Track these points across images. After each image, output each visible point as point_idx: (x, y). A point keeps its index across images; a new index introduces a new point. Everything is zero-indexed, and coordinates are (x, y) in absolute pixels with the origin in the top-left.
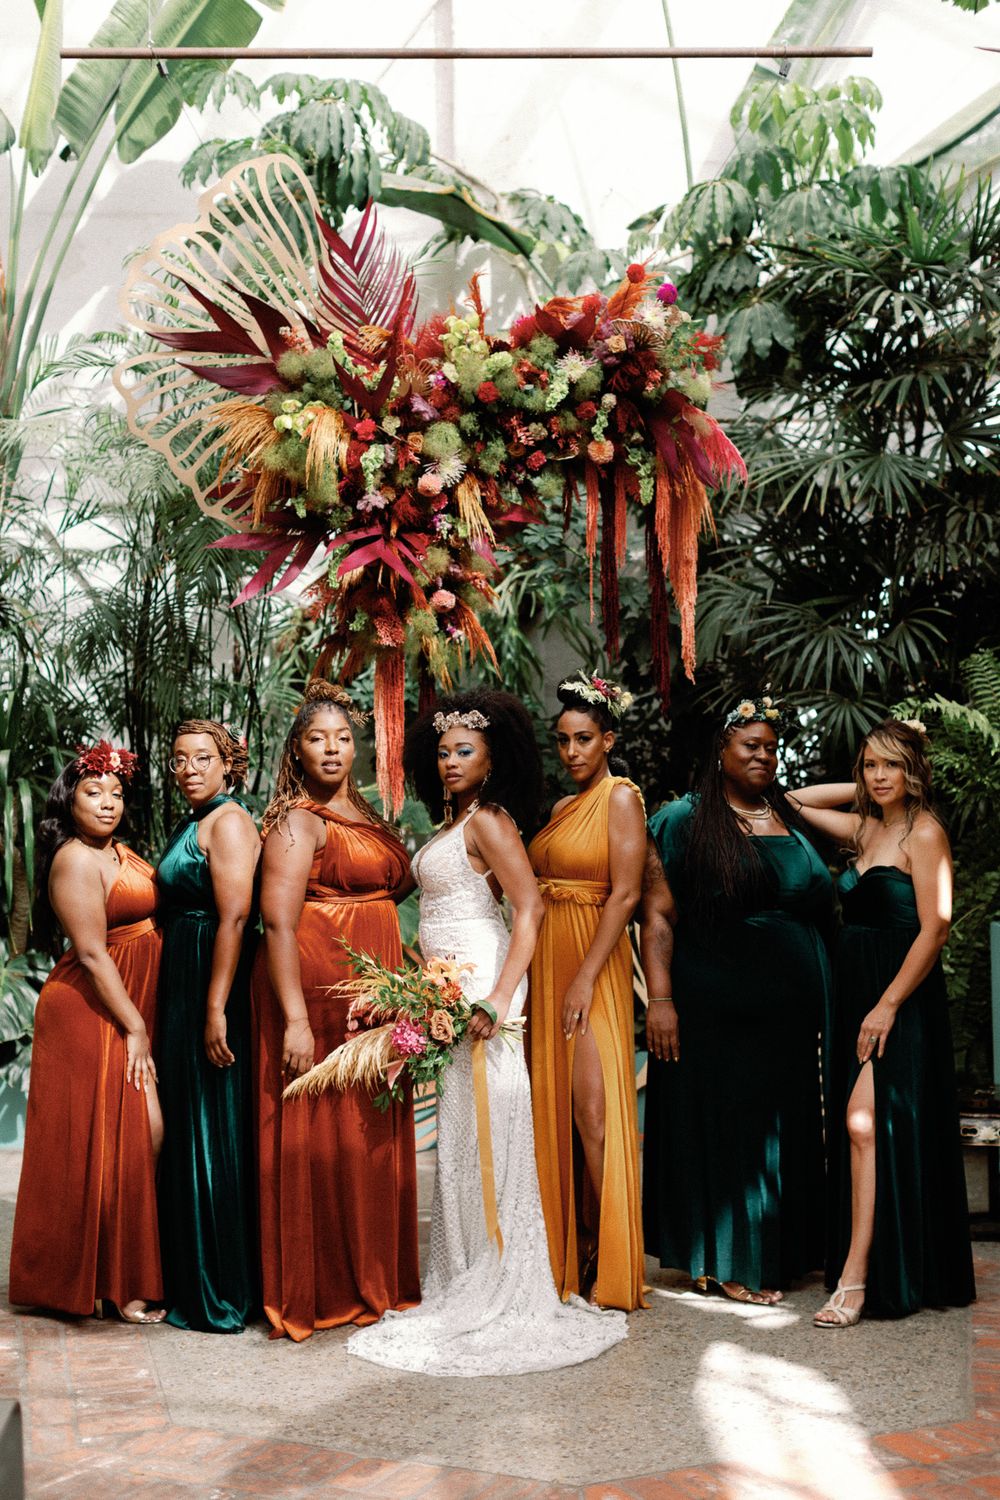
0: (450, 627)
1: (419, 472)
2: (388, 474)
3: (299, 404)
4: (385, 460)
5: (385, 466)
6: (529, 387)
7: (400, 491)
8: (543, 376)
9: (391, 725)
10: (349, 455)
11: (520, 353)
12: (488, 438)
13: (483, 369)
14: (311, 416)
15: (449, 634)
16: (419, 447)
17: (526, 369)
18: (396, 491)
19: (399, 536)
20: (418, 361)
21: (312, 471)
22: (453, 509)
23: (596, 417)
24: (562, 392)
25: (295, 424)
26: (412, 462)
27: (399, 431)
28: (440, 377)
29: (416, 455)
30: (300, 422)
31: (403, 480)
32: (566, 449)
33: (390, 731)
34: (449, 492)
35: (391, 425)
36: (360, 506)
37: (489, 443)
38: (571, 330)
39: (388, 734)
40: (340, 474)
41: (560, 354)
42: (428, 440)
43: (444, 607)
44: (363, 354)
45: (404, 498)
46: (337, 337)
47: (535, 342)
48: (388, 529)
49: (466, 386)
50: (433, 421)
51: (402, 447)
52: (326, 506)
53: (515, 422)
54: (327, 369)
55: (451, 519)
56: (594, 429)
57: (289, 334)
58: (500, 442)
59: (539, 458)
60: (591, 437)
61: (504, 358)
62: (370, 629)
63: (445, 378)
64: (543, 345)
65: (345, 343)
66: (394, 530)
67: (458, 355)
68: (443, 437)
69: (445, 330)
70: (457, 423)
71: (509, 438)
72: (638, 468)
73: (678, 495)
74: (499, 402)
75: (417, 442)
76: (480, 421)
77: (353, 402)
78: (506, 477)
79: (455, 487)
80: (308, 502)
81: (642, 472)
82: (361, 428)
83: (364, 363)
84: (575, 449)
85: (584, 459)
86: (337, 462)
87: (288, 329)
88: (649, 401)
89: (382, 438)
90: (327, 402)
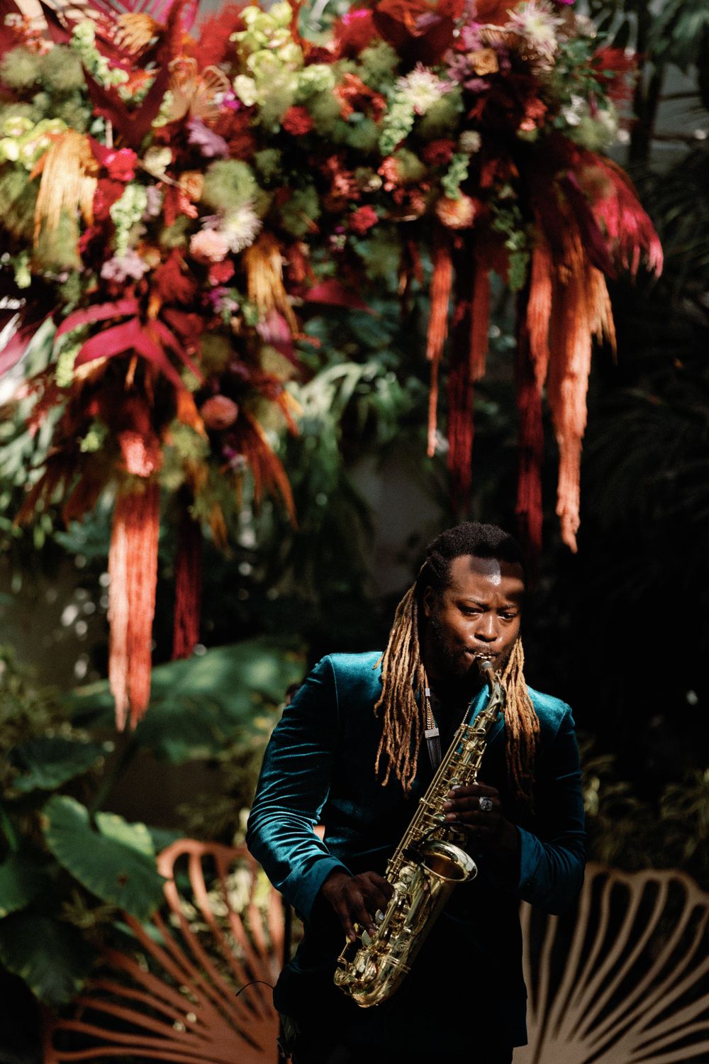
0: (227, 450)
1: (194, 227)
2: (151, 230)
3: (29, 124)
4: (147, 209)
5: (147, 218)
6: (356, 117)
7: (167, 253)
8: (378, 101)
9: (134, 586)
10: (96, 199)
11: (347, 66)
12: (295, 184)
13: (291, 84)
14: (45, 142)
15: (224, 460)
16: (196, 193)
17: (353, 91)
18: (162, 253)
19: (160, 316)
20: (200, 68)
21: (44, 221)
22: (240, 283)
23: (450, 163)
24: (402, 128)
25: (21, 153)
26: (184, 213)
27: (170, 169)
28: (231, 97)
29: (192, 203)
30: (29, 151)
31: (172, 237)
32: (406, 205)
33: (134, 598)
34: (237, 259)
35: (159, 162)
36: (107, 271)
37: (297, 193)
38: (420, 38)
39: (130, 601)
40: (82, 225)
41: (403, 69)
42: (210, 184)
43: (220, 422)
44: (123, 53)
45: (171, 264)
46: (86, 30)
47: (368, 54)
48: (144, 305)
49: (268, 112)
50: (218, 157)
51: (172, 193)
52: (59, 270)
53: (334, 164)
54: (71, 76)
55: (237, 297)
56: (447, 181)
57: (20, 24)
58: (311, 191)
59: (369, 216)
60: (442, 190)
61: (321, 74)
62: (113, 449)
63: (237, 98)
64: (377, 55)
65: (98, 37)
66: (154, 309)
67: (258, 64)
68: (230, 181)
69: (241, 27)
70: (251, 163)
71: (324, 185)
72: (507, 237)
73: (564, 279)
74: (312, 135)
75: (192, 185)
76: (284, 163)
77: (104, 122)
78: (318, 239)
79: (245, 251)
80: (34, 264)
81: (511, 244)
82: (115, 161)
83: (123, 67)
84: (420, 205)
85: (431, 220)
86: (79, 208)
87: (18, 18)
88: (525, 144)
89: (145, 178)
90: (67, 121)
